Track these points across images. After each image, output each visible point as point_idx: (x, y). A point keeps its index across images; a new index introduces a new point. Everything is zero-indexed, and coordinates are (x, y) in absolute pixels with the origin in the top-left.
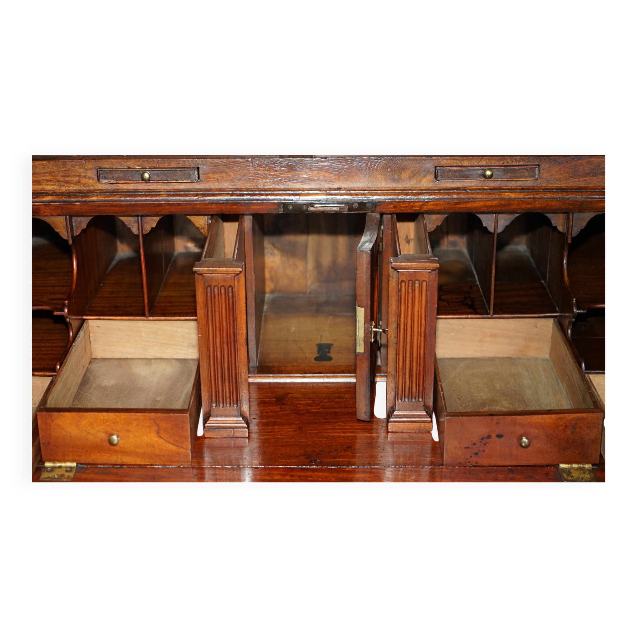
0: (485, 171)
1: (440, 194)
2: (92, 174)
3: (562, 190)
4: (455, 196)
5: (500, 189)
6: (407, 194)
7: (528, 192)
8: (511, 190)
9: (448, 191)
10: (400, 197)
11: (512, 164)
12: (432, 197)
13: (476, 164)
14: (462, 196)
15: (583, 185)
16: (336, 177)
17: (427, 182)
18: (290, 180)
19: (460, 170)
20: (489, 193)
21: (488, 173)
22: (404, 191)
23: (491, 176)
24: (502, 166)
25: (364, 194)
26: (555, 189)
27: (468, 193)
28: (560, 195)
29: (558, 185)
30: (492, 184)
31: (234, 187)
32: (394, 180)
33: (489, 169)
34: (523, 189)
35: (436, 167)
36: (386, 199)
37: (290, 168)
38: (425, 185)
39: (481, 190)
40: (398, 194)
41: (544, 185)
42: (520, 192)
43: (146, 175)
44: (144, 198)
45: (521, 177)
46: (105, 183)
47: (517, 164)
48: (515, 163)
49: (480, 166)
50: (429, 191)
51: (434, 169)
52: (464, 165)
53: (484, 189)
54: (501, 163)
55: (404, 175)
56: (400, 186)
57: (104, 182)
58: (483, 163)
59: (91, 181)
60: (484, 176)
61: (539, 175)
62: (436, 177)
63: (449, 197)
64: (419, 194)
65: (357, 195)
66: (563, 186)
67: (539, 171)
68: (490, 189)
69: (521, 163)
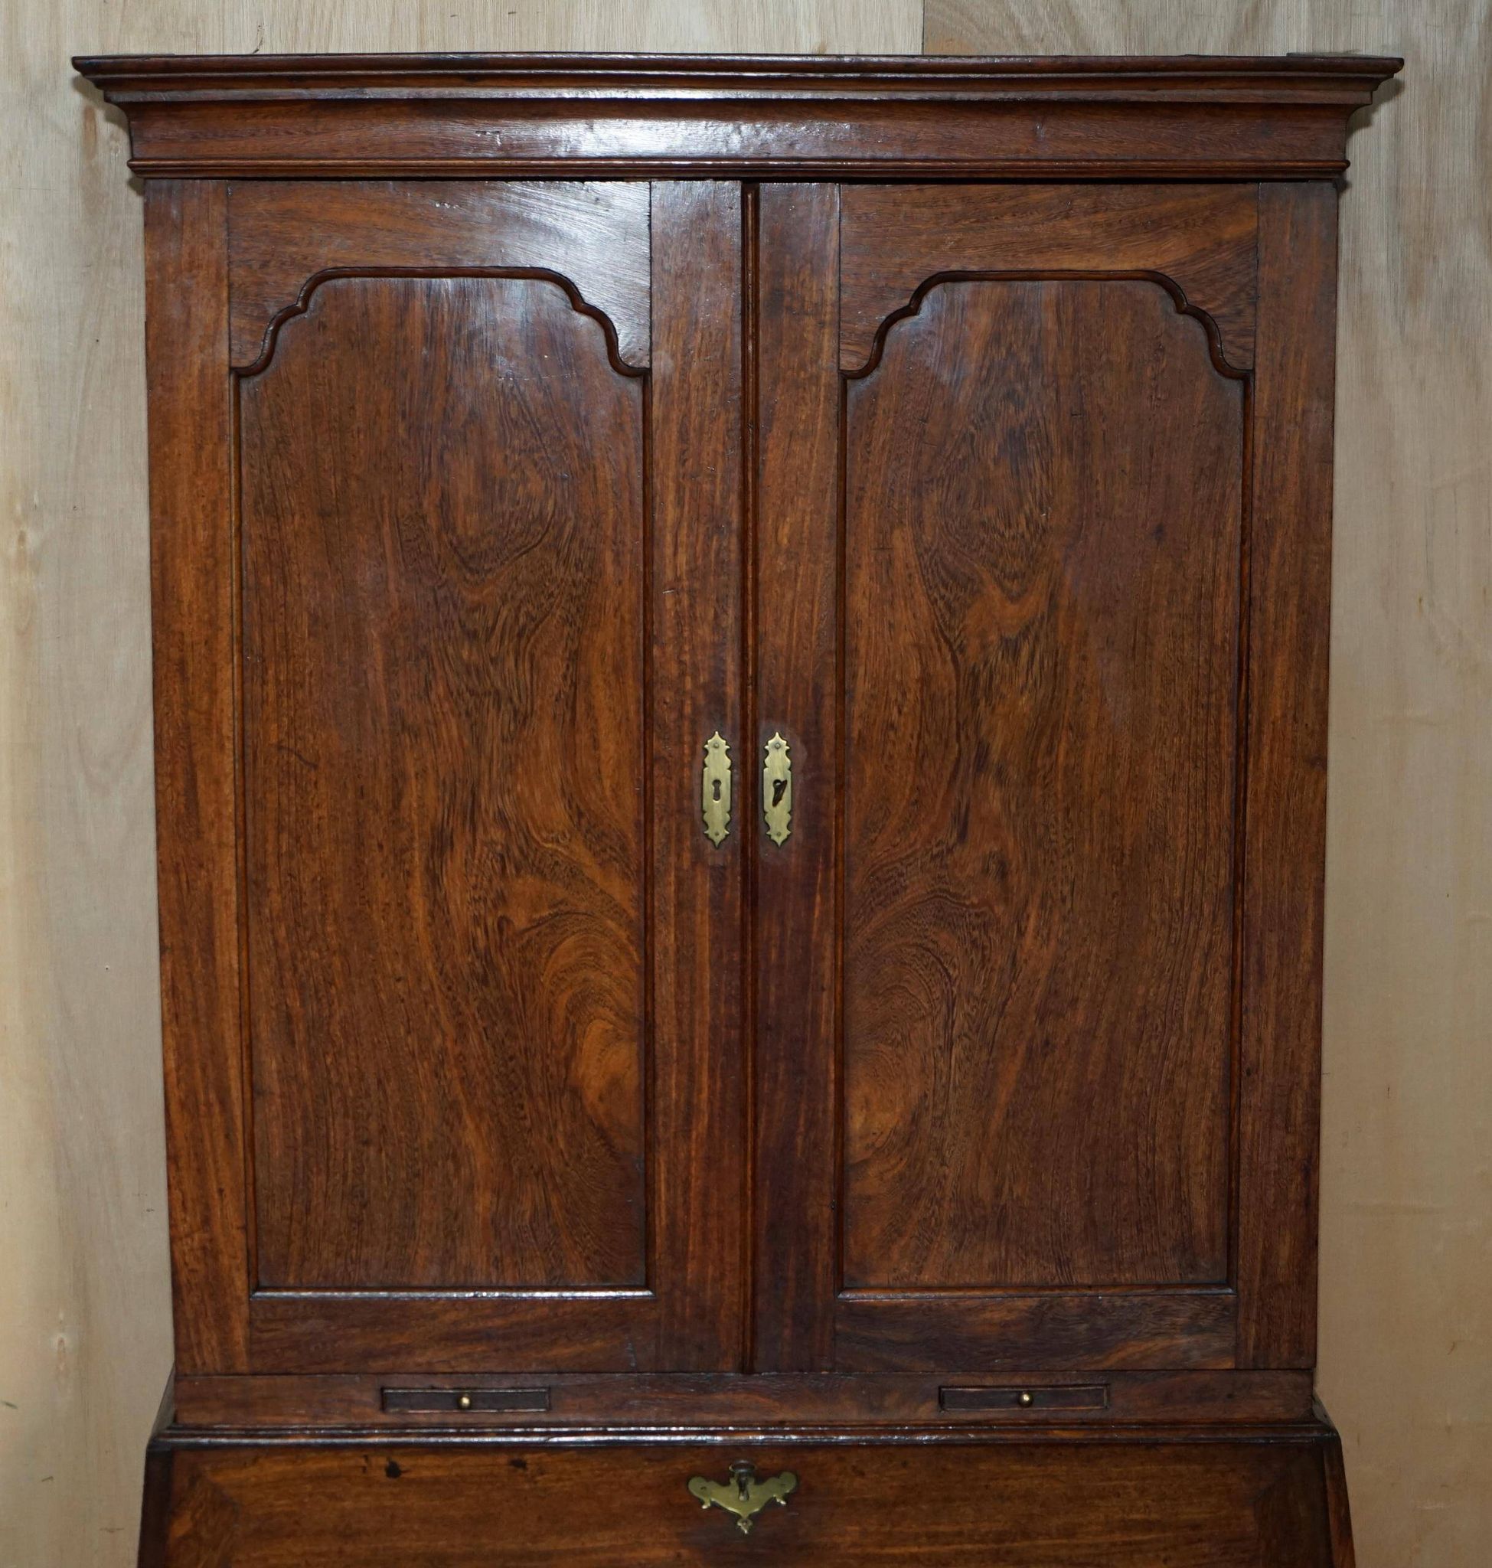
0: (1020, 1394)
1: (947, 1432)
2: (370, 1397)
3: (1145, 1425)
4: (972, 1436)
5: (1046, 1423)
6: (894, 1433)
7: (1091, 1429)
8: (1065, 1425)
9: (961, 1426)
10: (882, 1437)
11: (1065, 1383)
12: (934, 1438)
13: (1005, 1382)
14: (984, 1436)
15: (1180, 1416)
16: (777, 1404)
17: (926, 1412)
18: (700, 1408)
19: (980, 1393)
20: (1027, 1431)
21: (1026, 1398)
22: (889, 1428)
23: (1030, 1404)
24: (1046, 1386)
25: (822, 1433)
26: (1135, 1424)
27: (993, 1431)
28: (1142, 1435)
29: (1141, 1416)
30: (1033, 1416)
31: (608, 1419)
32: (872, 1409)
33: (1028, 1393)
34: (1083, 1424)
35: (940, 1388)
36: (859, 1441)
37: (703, 1389)
38: (924, 1417)
39: (1015, 1426)
40: (879, 1433)
41: (1119, 1416)
42: (1079, 1430)
43: (465, 1401)
44: (458, 1440)
45: (1079, 1404)
46: (394, 1413)
47: (1073, 1383)
48: (1068, 1382)
49: (1012, 1387)
50: (928, 1428)
51: (937, 1392)
52: (988, 1384)
53: (1020, 1424)
54: (1046, 1382)
55: (889, 1401)
56: (882, 1418)
57: (392, 1410)
58: (1018, 1381)
59: (368, 1410)
60: (1020, 1403)
61: (1109, 1400)
62: (941, 1402)
63: (962, 1437)
64: (911, 1432)
65: (811, 1433)
66: (1149, 1418)
67: (1108, 1394)
68: (1029, 1424)
69: (1080, 1382)
